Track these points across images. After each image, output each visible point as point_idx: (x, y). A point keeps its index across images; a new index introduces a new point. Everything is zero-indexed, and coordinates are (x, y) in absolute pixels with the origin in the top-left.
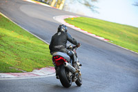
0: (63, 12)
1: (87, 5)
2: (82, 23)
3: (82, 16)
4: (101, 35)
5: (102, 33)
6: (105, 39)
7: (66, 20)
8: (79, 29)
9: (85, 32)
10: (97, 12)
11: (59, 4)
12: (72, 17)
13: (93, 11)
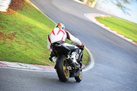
0: (94, 10)
1: (119, 5)
2: (112, 23)
3: (113, 16)
4: (130, 37)
5: (130, 35)
6: (134, 41)
7: (97, 18)
8: (108, 29)
9: (115, 32)
10: (128, 13)
11: (92, 2)
12: (103, 16)
13: (124, 12)
